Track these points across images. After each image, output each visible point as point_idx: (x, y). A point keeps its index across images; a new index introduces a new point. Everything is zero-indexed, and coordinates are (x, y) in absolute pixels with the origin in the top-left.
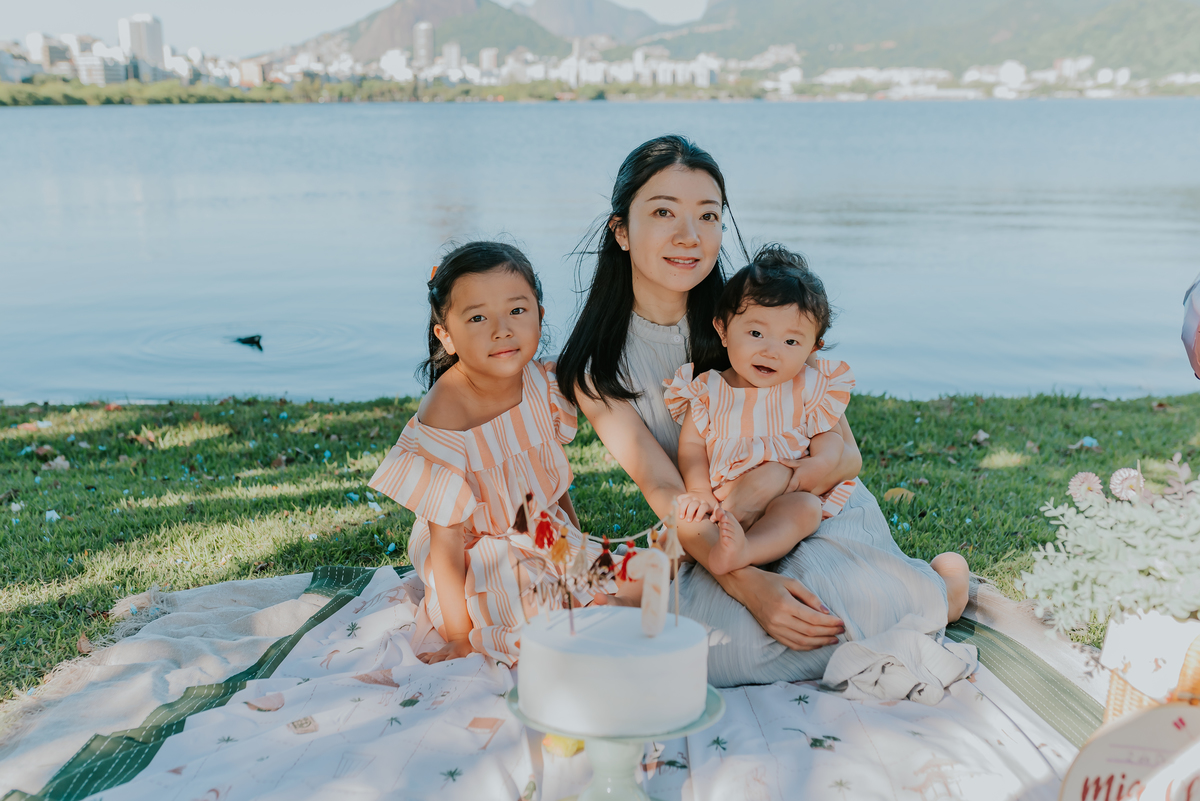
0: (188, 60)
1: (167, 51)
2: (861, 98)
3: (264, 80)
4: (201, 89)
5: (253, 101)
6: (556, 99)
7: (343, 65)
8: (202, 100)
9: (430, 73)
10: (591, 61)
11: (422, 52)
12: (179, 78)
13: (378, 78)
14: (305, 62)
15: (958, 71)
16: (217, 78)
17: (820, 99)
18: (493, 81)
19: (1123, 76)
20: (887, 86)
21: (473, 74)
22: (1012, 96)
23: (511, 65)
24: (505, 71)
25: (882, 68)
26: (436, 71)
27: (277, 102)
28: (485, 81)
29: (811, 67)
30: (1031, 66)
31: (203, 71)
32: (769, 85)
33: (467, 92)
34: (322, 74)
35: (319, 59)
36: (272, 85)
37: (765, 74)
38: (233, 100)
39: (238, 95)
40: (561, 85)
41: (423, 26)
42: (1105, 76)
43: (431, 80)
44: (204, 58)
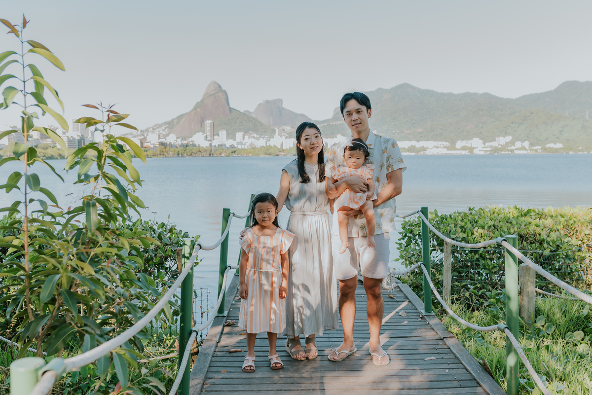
2: (413, 154)
6: (277, 155)
11: (209, 134)
13: (194, 145)
15: (453, 143)
18: (243, 147)
19: (526, 144)
21: (234, 143)
25: (418, 141)
26: (218, 142)
27: (150, 157)
28: (240, 147)
30: (485, 140)
33: (235, 151)
34: (168, 143)
36: (146, 149)
41: (208, 122)
42: (518, 144)
43: (217, 146)
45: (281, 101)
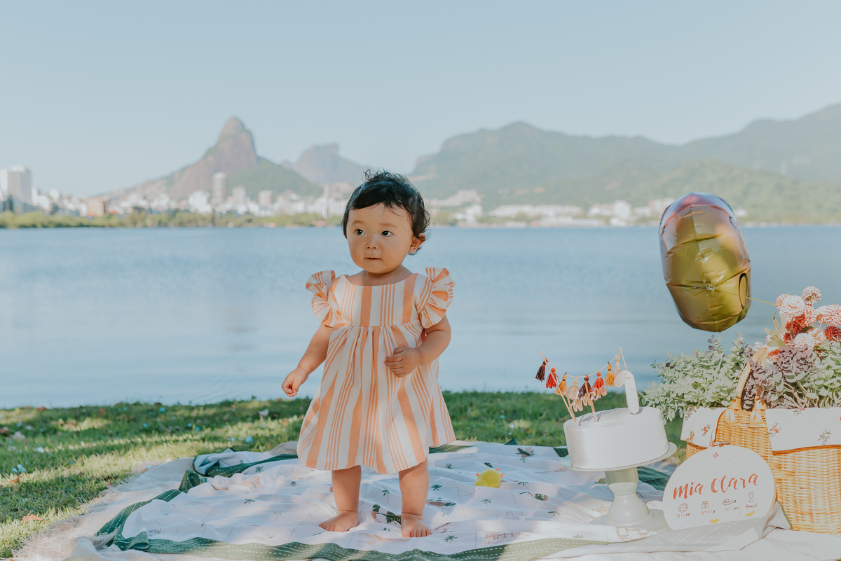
0: (50, 197)
1: (34, 192)
2: (522, 225)
3: (105, 211)
4: (58, 218)
5: (96, 226)
6: (312, 225)
7: (162, 202)
8: (59, 226)
9: (224, 208)
10: (337, 199)
11: (218, 193)
12: (43, 210)
13: (187, 211)
14: (135, 200)
15: (586, 208)
16: (71, 211)
17: (494, 226)
18: (268, 213)
20: (539, 217)
21: (254, 208)
22: (622, 224)
23: (281, 203)
24: (277, 206)
25: (535, 205)
26: (228, 206)
27: (111, 226)
28: (263, 213)
29: (488, 204)
30: (634, 204)
31: (60, 205)
32: (459, 216)
33: (250, 221)
34: (147, 208)
35: (145, 198)
36: (110, 216)
37: (456, 209)
38: (81, 226)
39: (85, 222)
40: (317, 217)
41: (219, 176)
43: (224, 212)
44: (61, 197)
45: (335, 146)
